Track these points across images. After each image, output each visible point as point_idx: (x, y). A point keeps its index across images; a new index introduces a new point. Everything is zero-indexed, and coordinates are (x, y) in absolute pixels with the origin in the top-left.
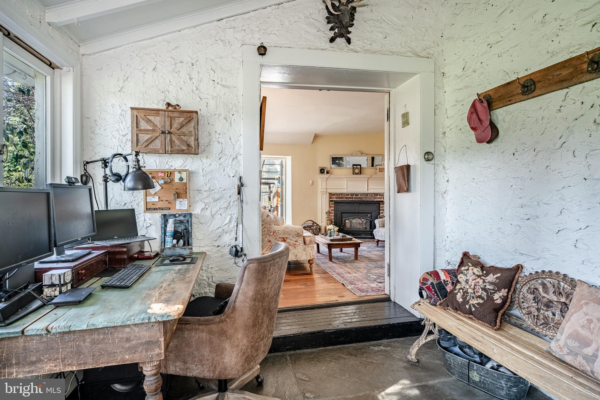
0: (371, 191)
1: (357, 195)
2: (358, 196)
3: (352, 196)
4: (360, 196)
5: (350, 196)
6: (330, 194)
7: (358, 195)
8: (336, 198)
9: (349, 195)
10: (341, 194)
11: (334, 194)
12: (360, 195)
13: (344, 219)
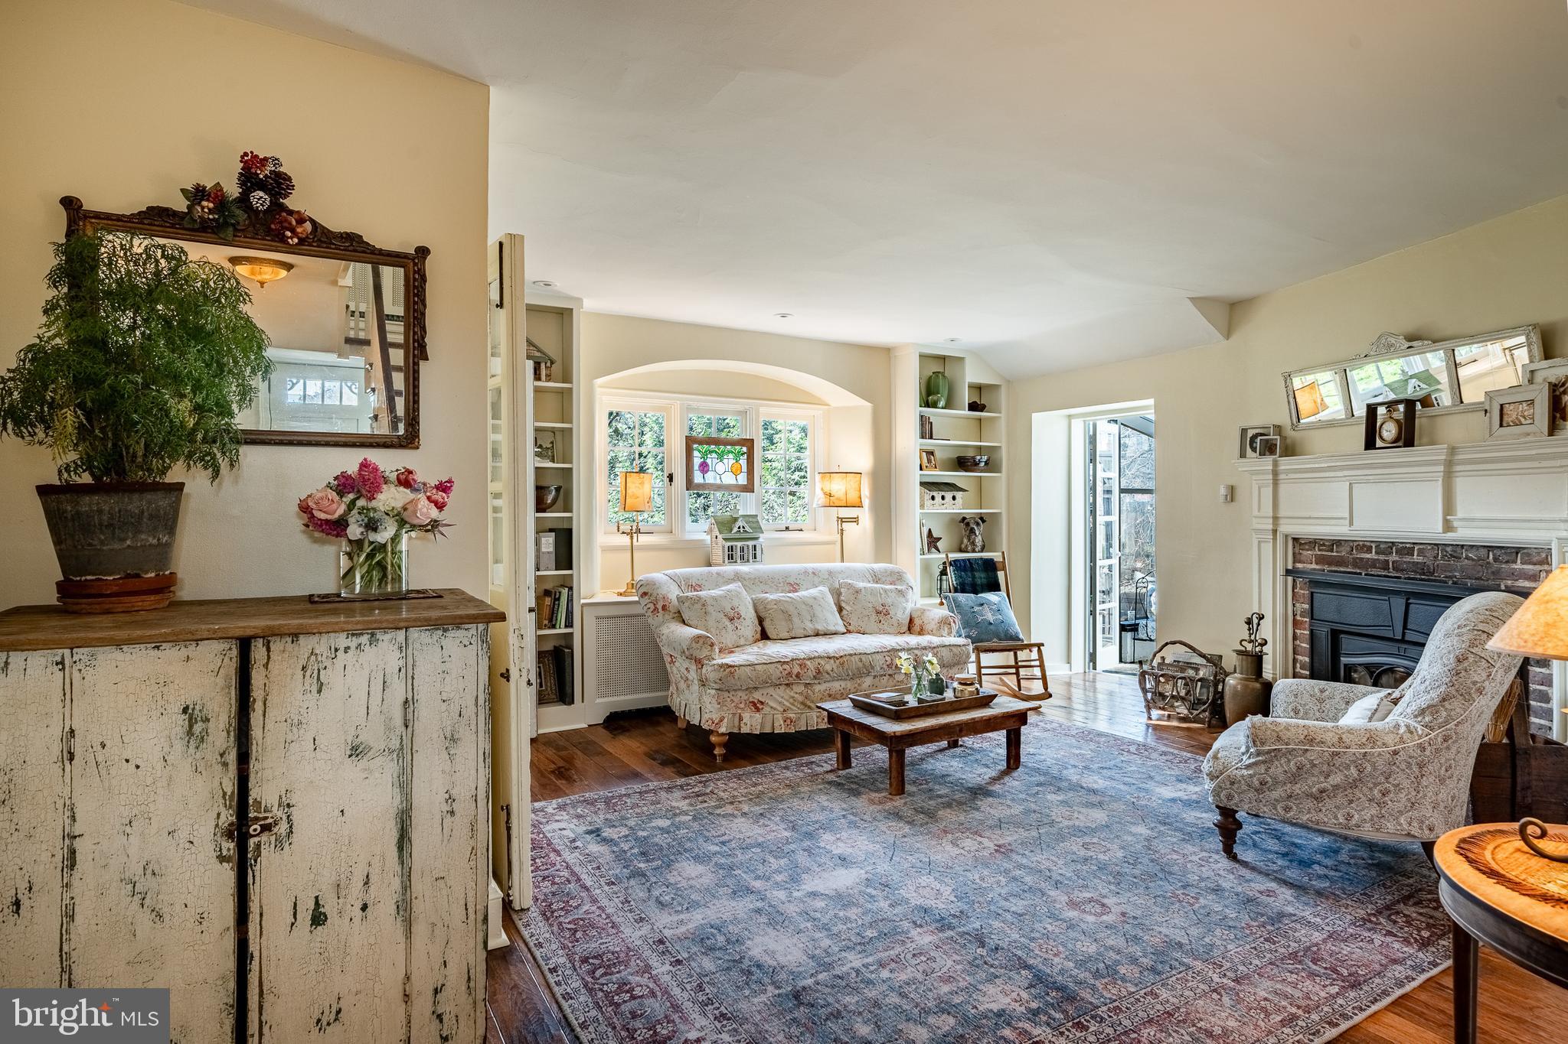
0: (1465, 533)
1: (1406, 550)
2: (1408, 559)
3: (1382, 557)
4: (1420, 559)
5: (1373, 556)
6: (1295, 540)
7: (1410, 552)
8: (1320, 560)
9: (1369, 549)
10: (1338, 543)
11: (1313, 543)
12: (1421, 552)
13: (1344, 660)
